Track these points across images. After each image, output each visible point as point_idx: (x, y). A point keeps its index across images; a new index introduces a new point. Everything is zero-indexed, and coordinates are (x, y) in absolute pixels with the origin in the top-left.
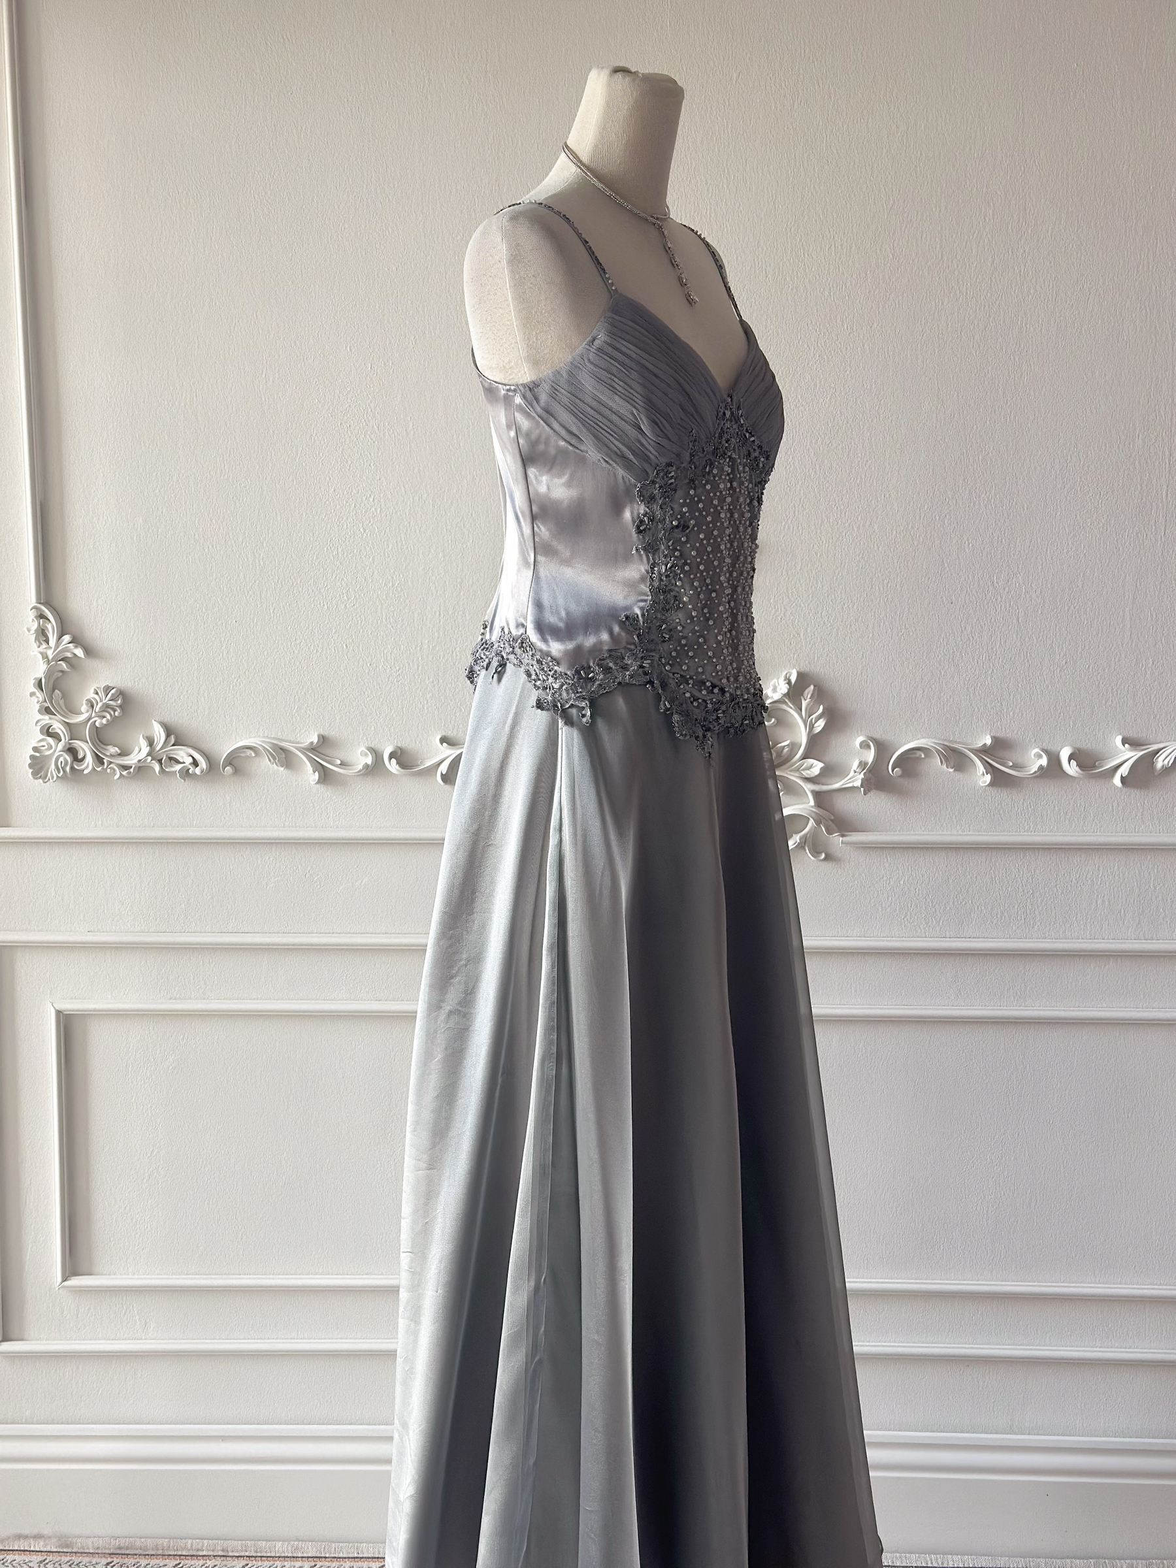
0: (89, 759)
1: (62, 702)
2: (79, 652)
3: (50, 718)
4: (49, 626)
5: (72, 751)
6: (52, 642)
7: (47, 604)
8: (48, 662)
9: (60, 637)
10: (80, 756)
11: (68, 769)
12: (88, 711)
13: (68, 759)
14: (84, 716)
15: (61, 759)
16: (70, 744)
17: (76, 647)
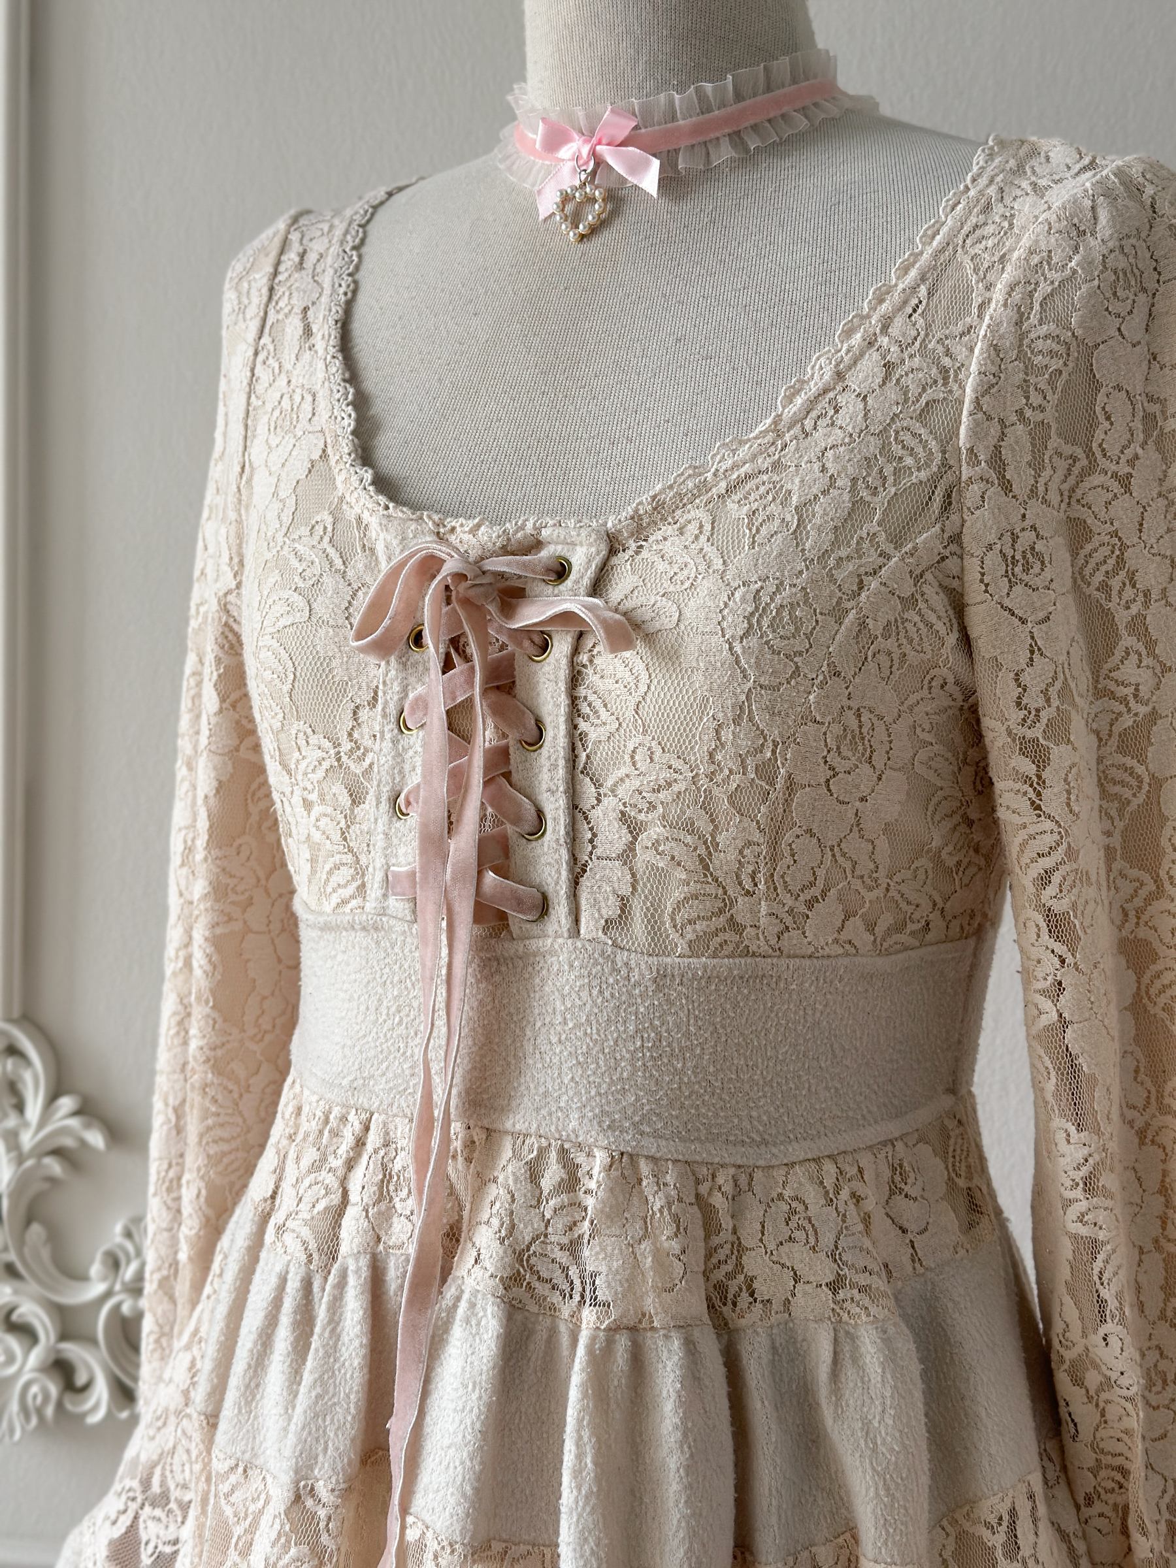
0: (101, 1391)
1: (45, 1253)
2: (96, 1139)
3: (16, 1292)
4: (28, 1076)
5: (62, 1369)
6: (34, 1108)
7: (29, 1019)
8: (20, 1159)
9: (53, 1097)
10: (81, 1379)
11: (50, 1411)
12: (104, 1279)
13: (53, 1390)
14: (97, 1289)
15: (35, 1389)
16: (58, 1351)
17: (87, 1126)
